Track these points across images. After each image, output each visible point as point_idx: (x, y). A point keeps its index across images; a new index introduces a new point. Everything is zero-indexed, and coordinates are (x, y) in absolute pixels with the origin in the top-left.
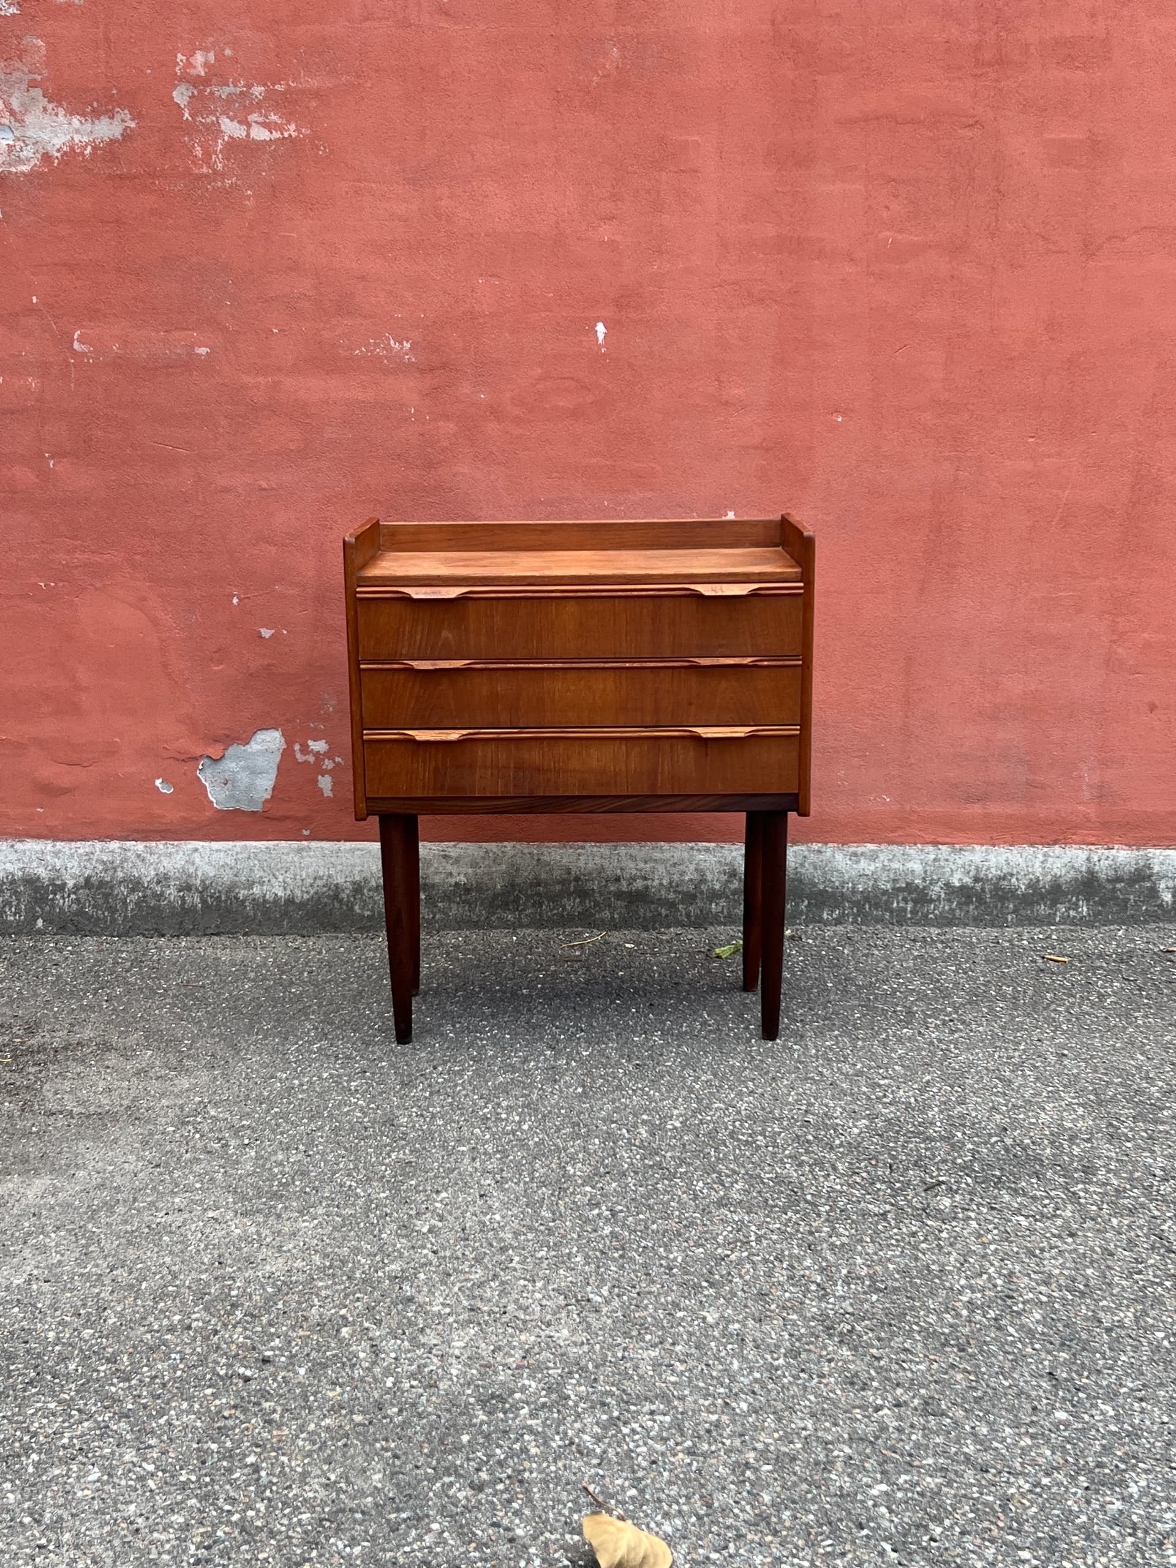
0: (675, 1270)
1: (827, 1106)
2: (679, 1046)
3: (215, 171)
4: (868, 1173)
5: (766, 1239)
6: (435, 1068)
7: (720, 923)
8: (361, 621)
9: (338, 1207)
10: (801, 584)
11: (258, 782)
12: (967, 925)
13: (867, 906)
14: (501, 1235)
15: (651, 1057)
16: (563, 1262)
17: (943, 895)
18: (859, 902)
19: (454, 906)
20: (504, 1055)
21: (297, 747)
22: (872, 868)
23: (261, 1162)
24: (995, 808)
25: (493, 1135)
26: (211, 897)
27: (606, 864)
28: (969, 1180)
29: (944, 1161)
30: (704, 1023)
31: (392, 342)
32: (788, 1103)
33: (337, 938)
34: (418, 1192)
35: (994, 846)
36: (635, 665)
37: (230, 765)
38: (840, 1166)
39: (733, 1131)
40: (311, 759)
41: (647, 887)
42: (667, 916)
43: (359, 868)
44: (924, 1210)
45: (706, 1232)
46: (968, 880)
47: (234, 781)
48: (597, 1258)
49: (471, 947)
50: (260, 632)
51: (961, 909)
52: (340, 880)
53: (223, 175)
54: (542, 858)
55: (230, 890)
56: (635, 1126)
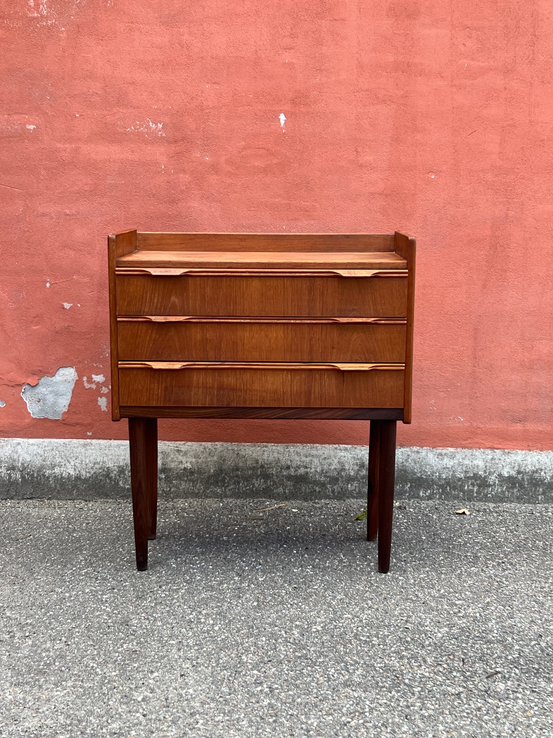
0: (311, 732)
1: (420, 618)
2: (323, 576)
3: (42, 16)
4: (448, 664)
5: (376, 710)
6: (160, 587)
7: (354, 497)
8: (118, 289)
9: (82, 681)
10: (407, 271)
11: (60, 401)
12: (513, 502)
13: (448, 488)
14: (192, 704)
15: (304, 583)
16: (234, 725)
17: (497, 482)
18: (443, 485)
19: (183, 483)
20: (207, 579)
21: (85, 379)
22: (452, 463)
23: (35, 649)
24: (530, 426)
25: (194, 633)
26: (28, 474)
27: (281, 458)
28: (517, 671)
29: (500, 657)
30: (341, 561)
31: (151, 124)
32: (395, 616)
33: (107, 502)
34: (139, 672)
35: (530, 450)
36: (298, 321)
37: (42, 390)
38: (429, 660)
39: (356, 634)
40: (94, 386)
41: (307, 473)
42: (319, 492)
43: (122, 458)
44: (486, 691)
45: (335, 705)
46: (513, 473)
47: (45, 400)
48: (257, 722)
49: (193, 509)
50: (63, 305)
51: (508, 491)
52: (111, 465)
53: (47, 18)
54: (240, 452)
55: (39, 471)
56: (291, 629)
